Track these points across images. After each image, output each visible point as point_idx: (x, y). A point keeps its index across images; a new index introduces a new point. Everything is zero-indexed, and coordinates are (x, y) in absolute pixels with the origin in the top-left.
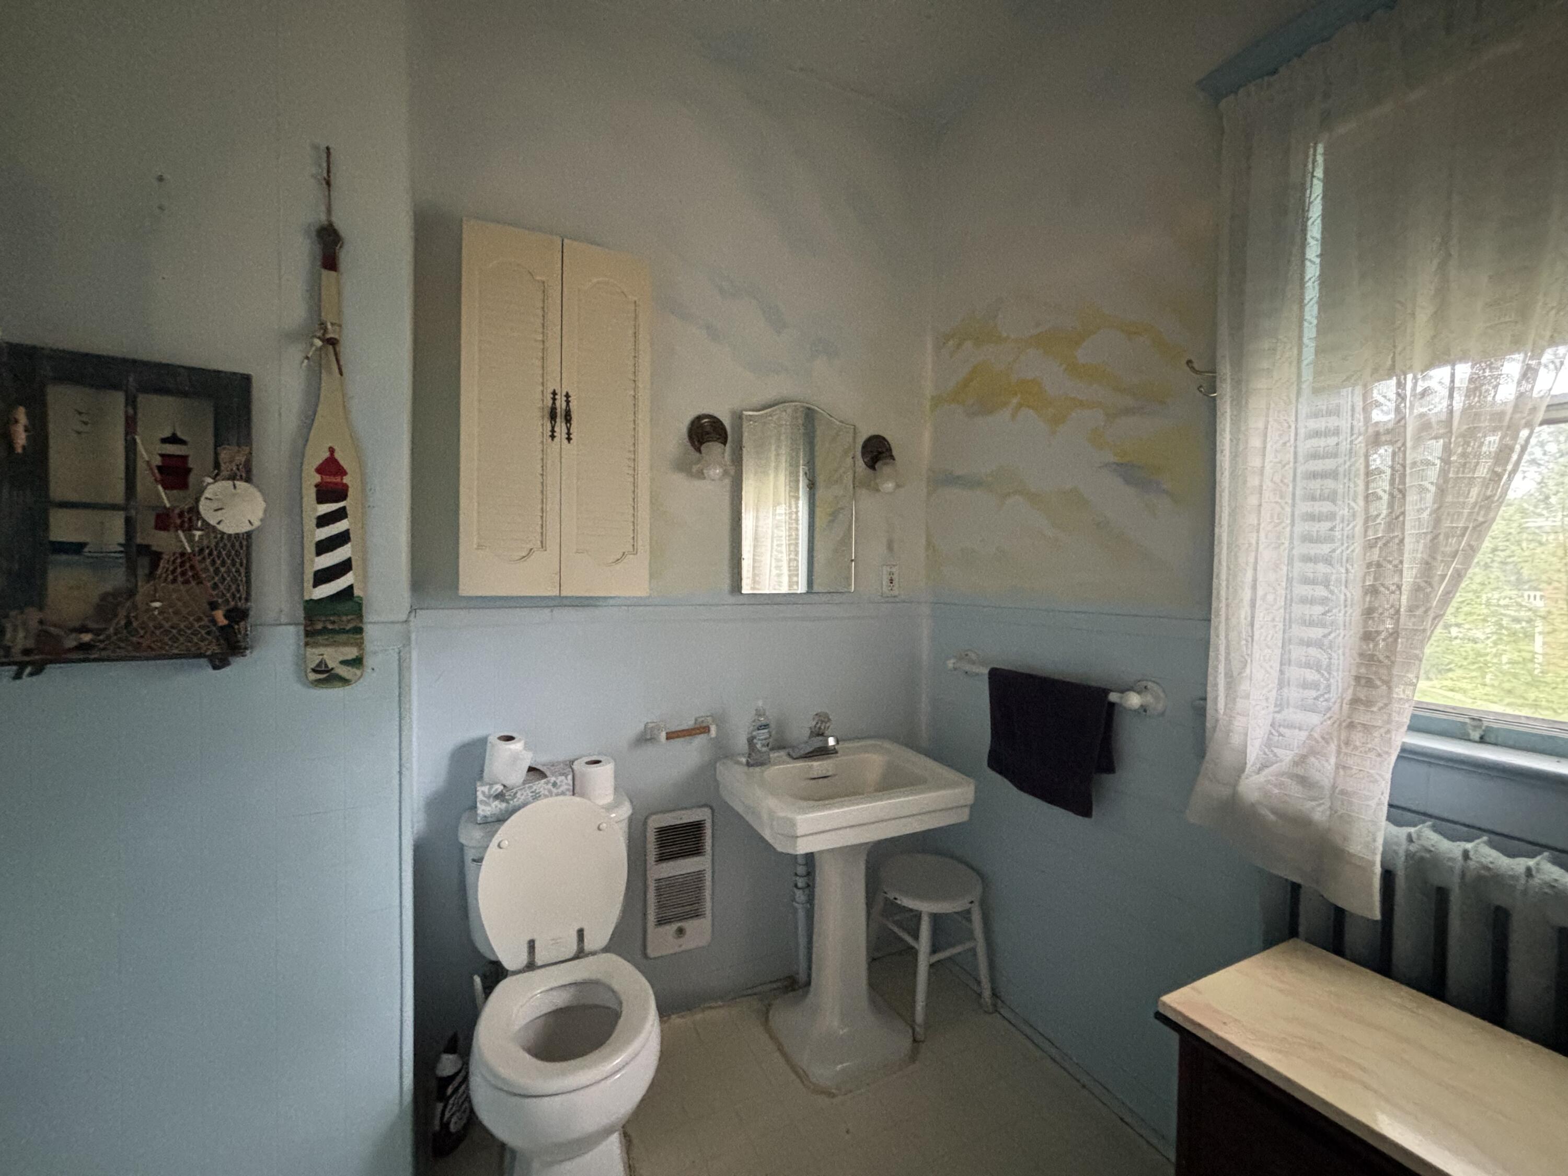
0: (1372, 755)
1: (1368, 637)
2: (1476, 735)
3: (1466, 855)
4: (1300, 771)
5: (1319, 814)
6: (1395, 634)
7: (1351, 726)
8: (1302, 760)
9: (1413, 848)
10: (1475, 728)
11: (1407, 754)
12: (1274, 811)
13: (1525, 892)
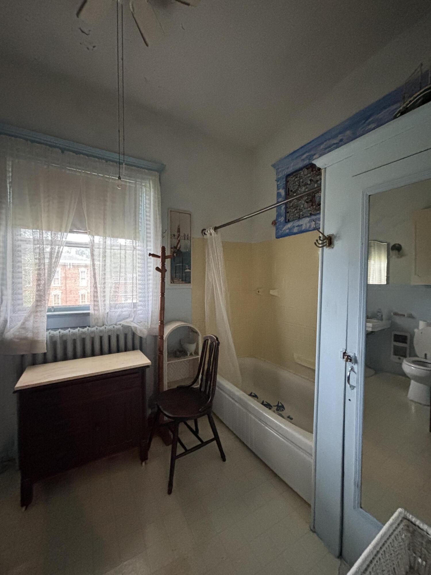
0: (42, 317)
1: (39, 285)
2: (53, 310)
3: (60, 332)
4: (23, 326)
5: (30, 335)
6: (45, 284)
7: (37, 312)
8: (24, 323)
9: (50, 335)
10: (53, 309)
11: (49, 317)
12: (17, 339)
13: (69, 335)
